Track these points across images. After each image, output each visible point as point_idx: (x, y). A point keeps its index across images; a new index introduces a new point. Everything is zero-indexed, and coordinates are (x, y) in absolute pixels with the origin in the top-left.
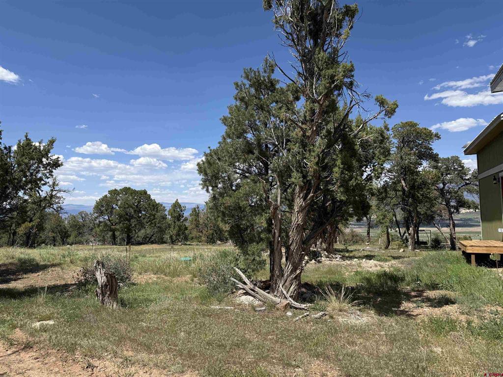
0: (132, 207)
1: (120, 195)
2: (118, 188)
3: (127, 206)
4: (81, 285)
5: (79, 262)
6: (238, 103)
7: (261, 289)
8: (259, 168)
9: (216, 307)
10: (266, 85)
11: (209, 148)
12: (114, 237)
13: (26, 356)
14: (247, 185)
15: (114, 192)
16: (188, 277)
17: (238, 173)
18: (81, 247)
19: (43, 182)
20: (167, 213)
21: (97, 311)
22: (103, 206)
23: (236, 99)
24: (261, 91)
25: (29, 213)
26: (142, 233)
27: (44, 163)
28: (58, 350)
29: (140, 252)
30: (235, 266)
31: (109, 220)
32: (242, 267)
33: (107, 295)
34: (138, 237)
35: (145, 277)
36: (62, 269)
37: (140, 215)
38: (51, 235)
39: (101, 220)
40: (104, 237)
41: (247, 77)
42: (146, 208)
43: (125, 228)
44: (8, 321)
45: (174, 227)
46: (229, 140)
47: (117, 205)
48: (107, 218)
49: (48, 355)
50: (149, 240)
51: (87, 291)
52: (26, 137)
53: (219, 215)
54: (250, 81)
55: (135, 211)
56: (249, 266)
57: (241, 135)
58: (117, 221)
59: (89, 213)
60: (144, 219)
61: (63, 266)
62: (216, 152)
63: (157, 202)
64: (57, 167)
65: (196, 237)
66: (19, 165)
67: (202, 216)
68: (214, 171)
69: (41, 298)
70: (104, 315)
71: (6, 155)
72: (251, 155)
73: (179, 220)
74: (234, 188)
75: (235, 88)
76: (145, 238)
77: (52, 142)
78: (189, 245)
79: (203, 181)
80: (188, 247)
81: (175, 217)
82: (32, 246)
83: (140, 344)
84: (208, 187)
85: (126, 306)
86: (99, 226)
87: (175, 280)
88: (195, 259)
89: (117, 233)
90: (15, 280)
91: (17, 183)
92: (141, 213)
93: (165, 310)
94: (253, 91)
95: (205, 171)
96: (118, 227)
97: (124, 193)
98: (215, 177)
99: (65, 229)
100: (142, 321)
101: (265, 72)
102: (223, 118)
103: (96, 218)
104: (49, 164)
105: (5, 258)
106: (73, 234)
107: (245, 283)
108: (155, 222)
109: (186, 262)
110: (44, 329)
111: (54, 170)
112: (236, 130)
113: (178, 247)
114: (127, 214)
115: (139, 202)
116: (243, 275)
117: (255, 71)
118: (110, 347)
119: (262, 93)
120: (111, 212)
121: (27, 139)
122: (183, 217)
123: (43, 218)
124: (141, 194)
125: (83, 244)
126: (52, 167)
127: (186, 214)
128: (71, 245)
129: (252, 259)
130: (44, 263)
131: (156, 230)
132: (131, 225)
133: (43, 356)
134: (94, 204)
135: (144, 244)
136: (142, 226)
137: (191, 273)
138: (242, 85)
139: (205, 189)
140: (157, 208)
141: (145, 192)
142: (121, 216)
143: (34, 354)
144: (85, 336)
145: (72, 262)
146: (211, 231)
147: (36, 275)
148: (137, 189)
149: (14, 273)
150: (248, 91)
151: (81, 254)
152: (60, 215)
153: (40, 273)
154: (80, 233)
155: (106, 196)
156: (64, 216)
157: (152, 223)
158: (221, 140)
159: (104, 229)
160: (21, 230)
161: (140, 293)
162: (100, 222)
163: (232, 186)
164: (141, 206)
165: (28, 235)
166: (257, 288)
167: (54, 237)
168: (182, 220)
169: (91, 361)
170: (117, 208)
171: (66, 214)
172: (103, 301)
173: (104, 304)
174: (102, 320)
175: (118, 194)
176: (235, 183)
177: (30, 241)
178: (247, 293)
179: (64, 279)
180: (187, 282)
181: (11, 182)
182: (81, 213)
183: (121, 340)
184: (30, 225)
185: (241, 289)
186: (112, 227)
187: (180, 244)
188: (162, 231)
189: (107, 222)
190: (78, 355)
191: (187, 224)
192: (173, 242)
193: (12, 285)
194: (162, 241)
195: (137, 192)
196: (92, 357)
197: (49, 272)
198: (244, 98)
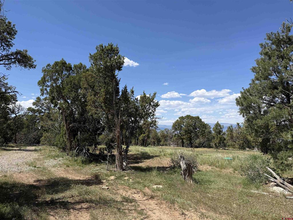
0: (191, 126)
1: (185, 120)
2: (184, 116)
3: (189, 126)
4: (172, 168)
5: (168, 155)
6: (263, 57)
7: (289, 184)
8: (282, 99)
9: (254, 191)
10: (285, 41)
11: (243, 88)
12: (183, 143)
13: (151, 202)
14: (274, 111)
15: (182, 118)
16: (231, 170)
17: (265, 103)
18: (167, 147)
19: (152, 114)
20: (212, 129)
21: (183, 184)
22: (177, 125)
23: (261, 54)
24: (281, 46)
25: (143, 129)
26: (197, 141)
27: (152, 105)
28: (166, 202)
29: (198, 152)
30: (267, 166)
31: (180, 133)
32: (272, 167)
33: (187, 176)
34: (195, 143)
35: (204, 167)
36: (160, 158)
37: (196, 130)
38: (153, 140)
39: (176, 133)
40: (177, 142)
41: (269, 39)
42: (199, 127)
43: (188, 138)
44: (142, 183)
45: (217, 138)
46: (257, 82)
47: (183, 125)
48: (179, 132)
49: (162, 203)
50: (202, 145)
51: (175, 172)
52: (144, 93)
53: (253, 131)
54: (272, 41)
55: (193, 128)
56: (278, 167)
57: (266, 78)
58: (184, 134)
59: (169, 129)
60: (199, 133)
61: (161, 157)
62: (248, 91)
63: (205, 123)
64: (157, 107)
65: (232, 145)
66: (142, 106)
67: (235, 132)
68: (248, 103)
69: (154, 173)
70: (186, 186)
71: (136, 102)
72: (276, 91)
73: (220, 134)
74: (262, 113)
75: (260, 47)
76: (200, 144)
77: (155, 94)
78: (227, 150)
79: (240, 110)
80: (227, 151)
81: (217, 132)
82: (145, 146)
83: (209, 207)
84: (244, 113)
85: (198, 183)
86: (175, 136)
87: (223, 170)
88: (234, 159)
89: (184, 141)
90: (141, 162)
91: (141, 115)
92: (197, 129)
93: (221, 188)
94: (274, 47)
95: (242, 103)
96: (185, 137)
97: (187, 118)
98: (249, 107)
99: (159, 137)
100: (208, 193)
101: (283, 32)
102: (252, 68)
103: (173, 132)
104: (154, 105)
105: (135, 151)
106: (163, 140)
107: (275, 178)
108: (205, 135)
109: (228, 160)
110: (158, 190)
111: (156, 108)
112: (263, 74)
113: (221, 151)
114: (189, 130)
115: (195, 123)
116: (274, 173)
117: (275, 34)
118: (193, 205)
119: (282, 47)
120: (181, 129)
121: (144, 94)
122: (222, 132)
123: (149, 132)
124: (196, 119)
125: (168, 146)
126: (155, 107)
127: (224, 130)
128: (162, 146)
129: (281, 162)
130: (152, 155)
131: (206, 139)
132: (191, 136)
133: (159, 203)
134: (172, 124)
135: (199, 147)
136: (198, 137)
137: (233, 168)
138: (266, 45)
139: (242, 115)
140: (206, 127)
141: (198, 118)
142: (186, 131)
143: (155, 202)
144: (179, 196)
145: (164, 155)
146: (241, 142)
147: (149, 160)
148: (194, 116)
149: (140, 159)
150: (270, 47)
151: (168, 151)
152: (157, 130)
153: (151, 160)
154: (166, 140)
155: (178, 120)
156: (158, 131)
157: (203, 136)
158: (251, 82)
159: (178, 138)
160: (141, 138)
161: (203, 177)
162: (176, 134)
163: (260, 111)
164: (196, 126)
165: (143, 140)
166: (286, 182)
167: (154, 141)
168: (221, 134)
169: (184, 211)
170: (184, 127)
171: (159, 130)
172: (185, 178)
173: (185, 180)
174: (186, 189)
175: (184, 119)
176: (263, 110)
177: (144, 143)
178: (277, 185)
179: (162, 164)
180: (231, 173)
181: (139, 115)
182: (165, 129)
183: (198, 202)
184: (144, 135)
185: (272, 182)
186: (182, 137)
187: (221, 149)
188: (209, 140)
189: (179, 134)
190: (176, 206)
191: (225, 137)
192: (217, 147)
193: (140, 165)
194: (210, 147)
195: (194, 117)
196: (184, 209)
197: (155, 160)
198: (267, 52)
